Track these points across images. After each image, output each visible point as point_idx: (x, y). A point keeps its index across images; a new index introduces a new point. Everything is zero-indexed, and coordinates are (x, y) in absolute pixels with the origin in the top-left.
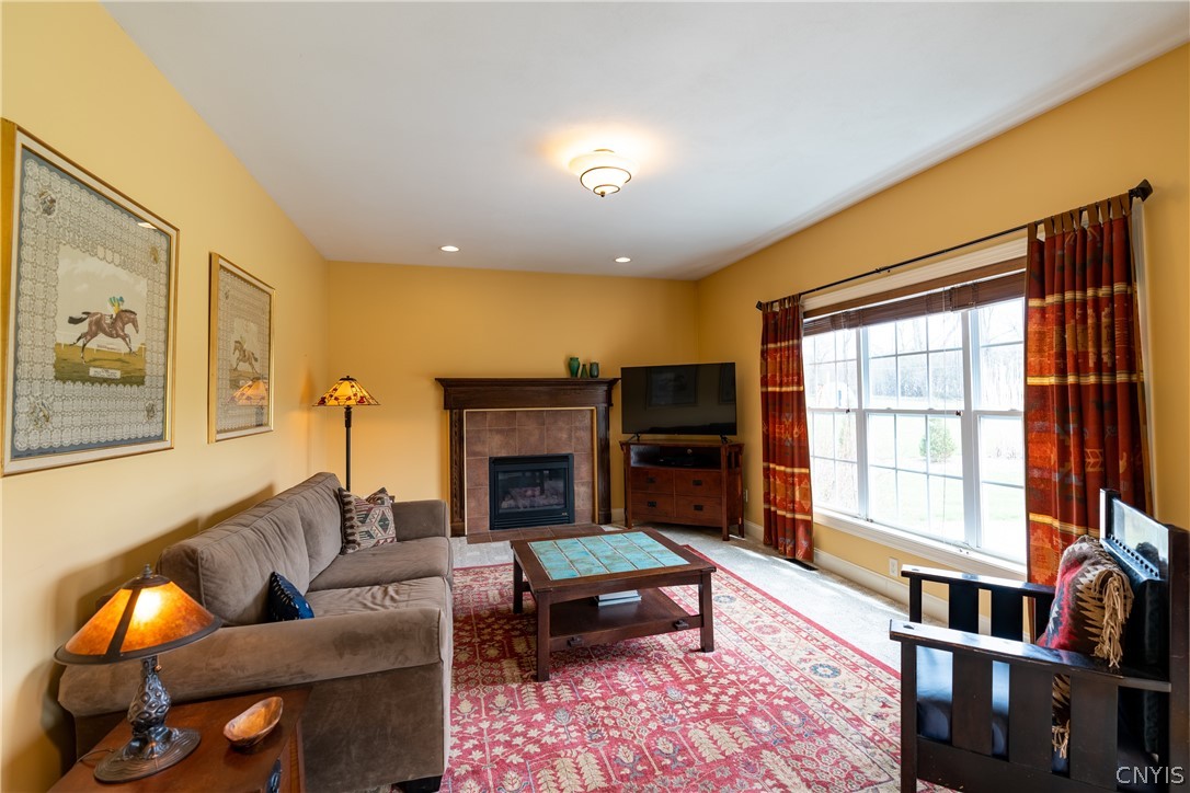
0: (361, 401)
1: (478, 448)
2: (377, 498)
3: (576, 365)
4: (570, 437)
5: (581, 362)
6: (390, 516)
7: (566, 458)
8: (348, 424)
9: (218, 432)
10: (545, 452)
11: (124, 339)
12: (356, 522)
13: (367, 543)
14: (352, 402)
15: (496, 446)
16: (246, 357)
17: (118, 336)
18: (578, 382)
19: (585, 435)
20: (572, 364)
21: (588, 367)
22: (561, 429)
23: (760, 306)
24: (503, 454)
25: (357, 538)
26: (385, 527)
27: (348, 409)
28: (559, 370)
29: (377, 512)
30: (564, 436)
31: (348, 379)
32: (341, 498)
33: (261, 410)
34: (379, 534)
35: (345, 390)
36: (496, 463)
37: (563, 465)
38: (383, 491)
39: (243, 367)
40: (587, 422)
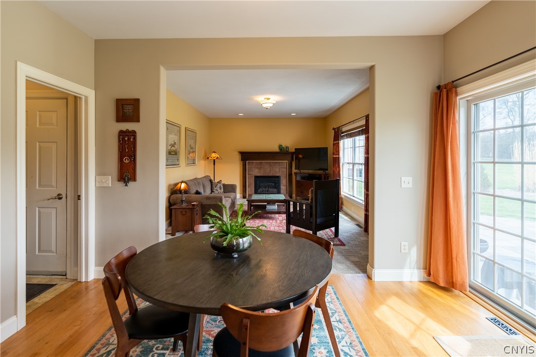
0: (217, 158)
1: (251, 173)
2: (220, 182)
3: (281, 147)
4: (280, 170)
5: (283, 146)
6: (222, 187)
7: (278, 177)
8: (214, 164)
9: (187, 164)
10: (271, 175)
12: (214, 187)
13: (216, 192)
14: (215, 158)
15: (257, 172)
16: (192, 148)
17: (174, 147)
18: (282, 153)
19: (285, 170)
20: (280, 147)
21: (285, 148)
22: (276, 168)
23: (334, 129)
24: (258, 175)
25: (214, 190)
26: (221, 189)
27: (214, 160)
28: (277, 149)
29: (219, 185)
30: (278, 170)
31: (214, 152)
32: (211, 181)
33: (194, 160)
34: (219, 190)
35: (214, 155)
36: (256, 177)
37: (278, 179)
38: (221, 181)
39: (191, 150)
40: (285, 165)
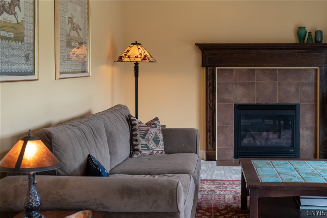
0: (144, 59)
1: (226, 97)
2: (153, 123)
3: (302, 32)
4: (297, 91)
5: (308, 30)
6: (161, 136)
7: (294, 107)
8: (136, 75)
9: (61, 73)
10: (276, 101)
11: (15, 15)
12: (139, 137)
13: (145, 152)
14: (138, 60)
15: (240, 95)
16: (75, 27)
17: (12, 14)
18: (304, 47)
19: (310, 90)
20: (300, 32)
21: (313, 34)
22: (290, 84)
24: (245, 101)
25: (139, 147)
26: (157, 143)
27: (137, 64)
28: (290, 38)
29: (152, 133)
30: (293, 89)
31: (136, 43)
32: (130, 121)
33: (84, 63)
34: (153, 147)
35: (135, 51)
36: (239, 108)
37: (292, 113)
38: (156, 119)
39: (73, 34)
40: (312, 79)
